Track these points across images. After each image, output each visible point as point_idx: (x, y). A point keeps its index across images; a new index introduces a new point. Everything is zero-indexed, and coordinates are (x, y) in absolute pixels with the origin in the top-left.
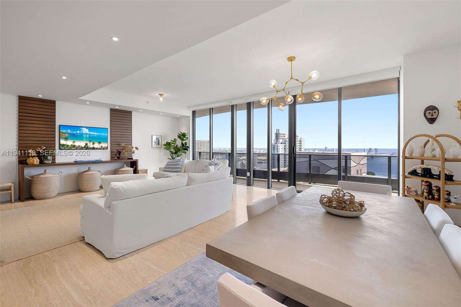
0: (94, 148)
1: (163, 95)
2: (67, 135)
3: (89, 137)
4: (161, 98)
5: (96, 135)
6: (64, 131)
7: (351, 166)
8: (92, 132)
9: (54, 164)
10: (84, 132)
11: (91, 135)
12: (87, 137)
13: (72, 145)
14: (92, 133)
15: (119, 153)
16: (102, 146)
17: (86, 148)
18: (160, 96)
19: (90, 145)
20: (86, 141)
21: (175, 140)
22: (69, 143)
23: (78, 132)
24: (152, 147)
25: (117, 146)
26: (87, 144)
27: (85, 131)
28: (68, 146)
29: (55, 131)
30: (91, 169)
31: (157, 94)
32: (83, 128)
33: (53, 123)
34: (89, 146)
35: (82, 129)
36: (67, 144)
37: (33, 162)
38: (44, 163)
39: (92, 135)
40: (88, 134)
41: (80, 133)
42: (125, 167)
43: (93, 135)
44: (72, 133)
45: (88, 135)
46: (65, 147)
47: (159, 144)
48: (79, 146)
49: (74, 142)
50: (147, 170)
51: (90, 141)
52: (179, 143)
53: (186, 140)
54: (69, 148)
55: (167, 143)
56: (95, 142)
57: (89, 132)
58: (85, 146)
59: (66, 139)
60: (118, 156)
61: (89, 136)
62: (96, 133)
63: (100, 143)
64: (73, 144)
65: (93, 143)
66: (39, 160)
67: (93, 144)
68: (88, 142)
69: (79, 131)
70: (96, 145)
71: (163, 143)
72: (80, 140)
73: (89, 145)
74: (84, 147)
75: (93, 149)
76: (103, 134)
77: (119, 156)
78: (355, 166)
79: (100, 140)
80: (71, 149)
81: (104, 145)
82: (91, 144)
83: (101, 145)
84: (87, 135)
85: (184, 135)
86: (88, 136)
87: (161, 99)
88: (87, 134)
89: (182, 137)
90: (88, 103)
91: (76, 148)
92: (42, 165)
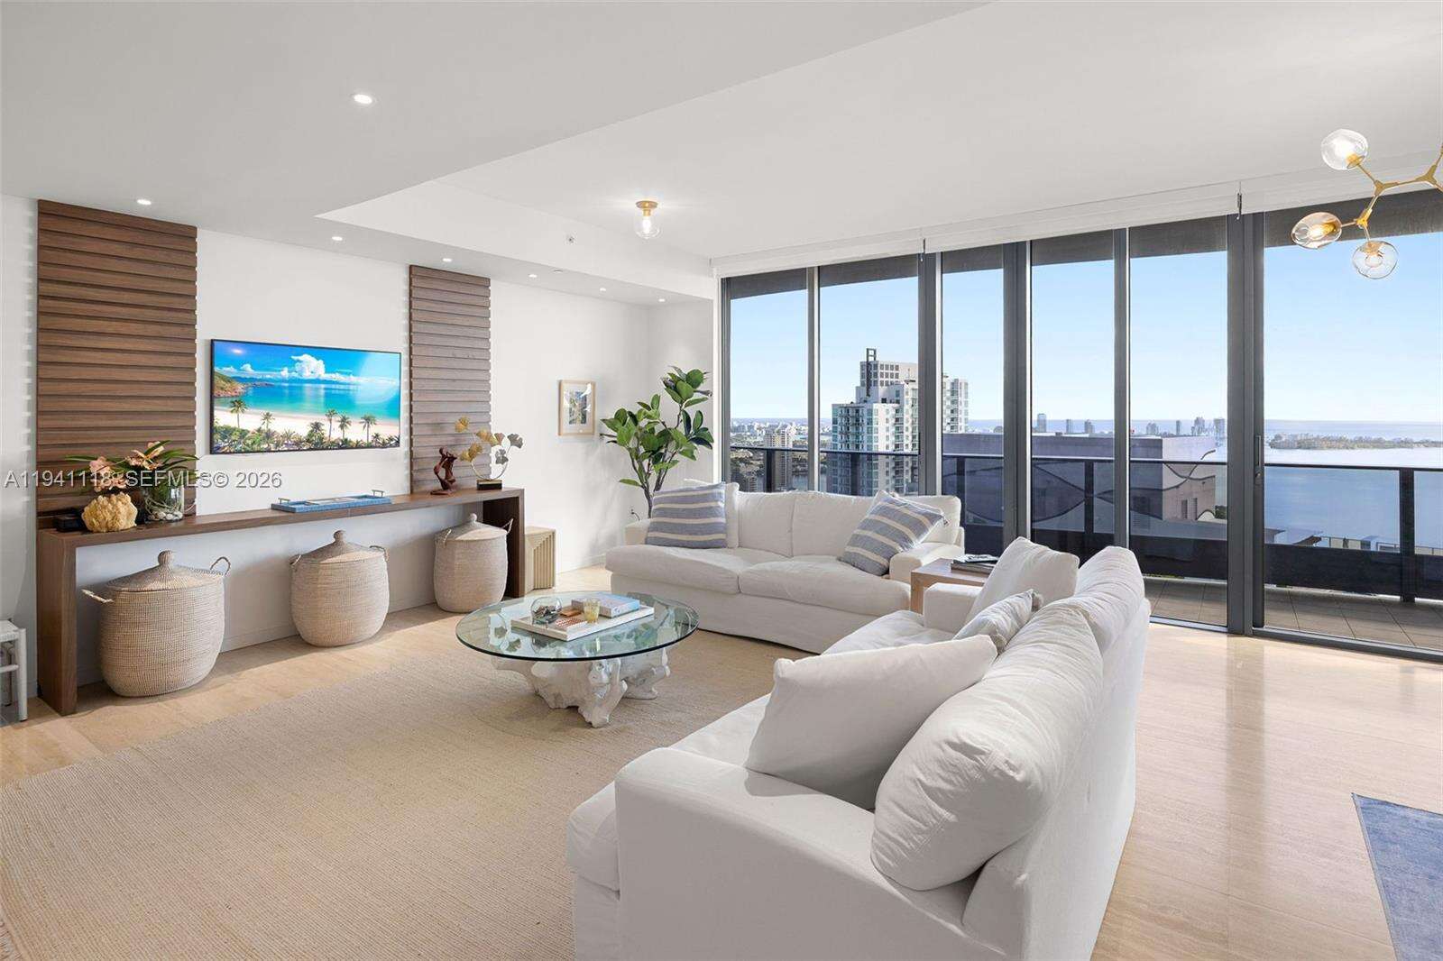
0: (345, 445)
1: (653, 205)
2: (240, 388)
3: (326, 394)
4: (647, 217)
5: (354, 384)
6: (228, 372)
7: (1164, 487)
8: (341, 373)
9: (191, 525)
10: (307, 375)
11: (333, 386)
12: (317, 396)
13: (259, 430)
14: (336, 377)
15: (448, 461)
16: (377, 436)
17: (316, 443)
18: (642, 211)
19: (332, 431)
20: (318, 412)
21: (651, 406)
22: (249, 421)
23: (285, 373)
24: (559, 434)
25: (438, 431)
26: (317, 426)
27: (312, 367)
28: (243, 433)
29: (192, 369)
31: (628, 204)
32: (306, 357)
33: (187, 329)
34: (326, 435)
35: (301, 358)
36: (242, 427)
37: (115, 518)
38: (153, 522)
39: (337, 387)
40: (325, 382)
41: (291, 380)
42: (476, 524)
43: (342, 387)
44: (260, 380)
45: (323, 386)
46: (233, 438)
47: (584, 420)
48: (287, 436)
49: (267, 416)
50: (554, 533)
51: (331, 414)
52: (669, 412)
53: (703, 400)
54: (249, 442)
55: (617, 415)
56: (350, 419)
57: (326, 372)
58: (311, 435)
59: (238, 404)
60: (442, 473)
61: (325, 389)
62: (352, 378)
63: (368, 420)
64: (264, 427)
65: (344, 423)
66: (135, 510)
67: (342, 427)
68: (322, 419)
69: (286, 369)
70: (356, 432)
71: (598, 417)
72: (293, 410)
73: (326, 428)
74: (308, 441)
75: (340, 448)
76: (379, 381)
77: (447, 477)
78: (1177, 487)
80: (255, 447)
81: (385, 430)
82: (336, 425)
83: (374, 429)
84: (317, 385)
85: (694, 379)
86: (322, 392)
87: (647, 225)
88: (318, 381)
89: (684, 387)
90: (337, 239)
91: (277, 445)
92: (144, 530)
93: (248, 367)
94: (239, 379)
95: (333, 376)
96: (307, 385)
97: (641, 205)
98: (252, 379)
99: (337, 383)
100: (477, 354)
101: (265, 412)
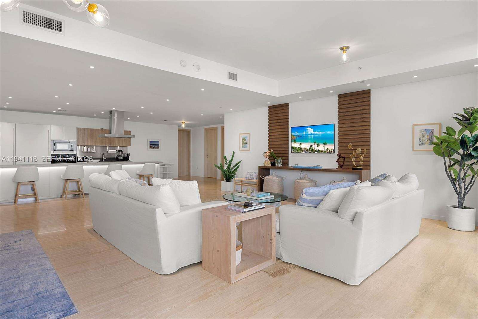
2: (295, 137)
5: (321, 134)
9: (287, 167)
10: (309, 133)
12: (311, 138)
14: (316, 132)
16: (327, 149)
19: (315, 147)
23: (304, 133)
24: (413, 150)
26: (311, 146)
27: (310, 131)
28: (296, 148)
29: (288, 134)
32: (309, 128)
33: (288, 126)
34: (314, 148)
35: (307, 129)
39: (316, 135)
40: (313, 134)
41: (305, 135)
43: (317, 135)
45: (313, 135)
48: (305, 149)
49: (301, 144)
51: (315, 143)
54: (297, 150)
56: (320, 144)
57: (314, 132)
58: (310, 148)
59: (295, 141)
62: (320, 133)
63: (325, 144)
64: (300, 147)
65: (318, 145)
67: (318, 146)
68: (313, 144)
70: (322, 148)
76: (328, 133)
81: (330, 147)
83: (326, 147)
84: (311, 135)
86: (312, 137)
88: (312, 134)
91: (303, 151)
94: (295, 135)
96: (309, 135)
98: (297, 135)
99: (316, 134)
101: (300, 143)
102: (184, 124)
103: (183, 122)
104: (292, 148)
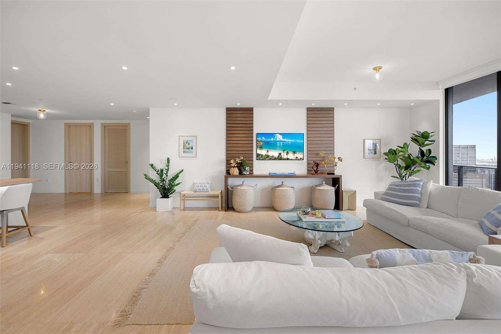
0: (288, 159)
2: (262, 143)
3: (283, 145)
4: (378, 74)
5: (290, 142)
8: (287, 139)
9: (251, 175)
10: (278, 139)
11: (284, 143)
13: (266, 155)
15: (317, 165)
16: (297, 157)
17: (280, 158)
18: (375, 71)
19: (284, 155)
20: (280, 150)
21: (406, 146)
22: (263, 152)
23: (272, 139)
24: (364, 158)
25: (315, 156)
26: (280, 154)
27: (279, 138)
28: (262, 155)
29: (253, 140)
30: (284, 183)
31: (369, 70)
32: (277, 135)
33: (251, 131)
34: (283, 157)
36: (262, 154)
37: (234, 172)
38: (242, 174)
39: (286, 143)
40: (282, 141)
41: (274, 141)
42: (324, 184)
43: (287, 143)
44: (266, 141)
45: (282, 142)
46: (260, 157)
47: (375, 153)
48: (273, 157)
50: (355, 192)
51: (284, 151)
52: (414, 150)
53: (430, 144)
54: (263, 158)
55: (389, 150)
56: (289, 152)
57: (283, 138)
58: (278, 156)
59: (261, 148)
60: (315, 169)
61: (282, 143)
62: (290, 140)
63: (294, 152)
64: (267, 154)
65: (287, 153)
66: (238, 171)
67: (287, 154)
68: (281, 152)
69: (272, 138)
71: (382, 151)
72: (274, 149)
73: (282, 154)
74: (278, 158)
76: (298, 141)
77: (317, 170)
79: (295, 149)
80: (265, 159)
81: (299, 155)
82: (285, 154)
83: (296, 155)
84: (280, 142)
85: (425, 136)
86: (282, 144)
87: (377, 76)
88: (280, 141)
89: (419, 139)
90: (280, 104)
91: (270, 158)
92: (241, 176)
93: (263, 138)
94: (261, 141)
95: (284, 140)
96: (278, 142)
97: (375, 69)
98: (264, 141)
99: (285, 142)
100: (329, 132)
101: (267, 150)
102: (44, 114)
103: (40, 110)
104: (258, 155)
